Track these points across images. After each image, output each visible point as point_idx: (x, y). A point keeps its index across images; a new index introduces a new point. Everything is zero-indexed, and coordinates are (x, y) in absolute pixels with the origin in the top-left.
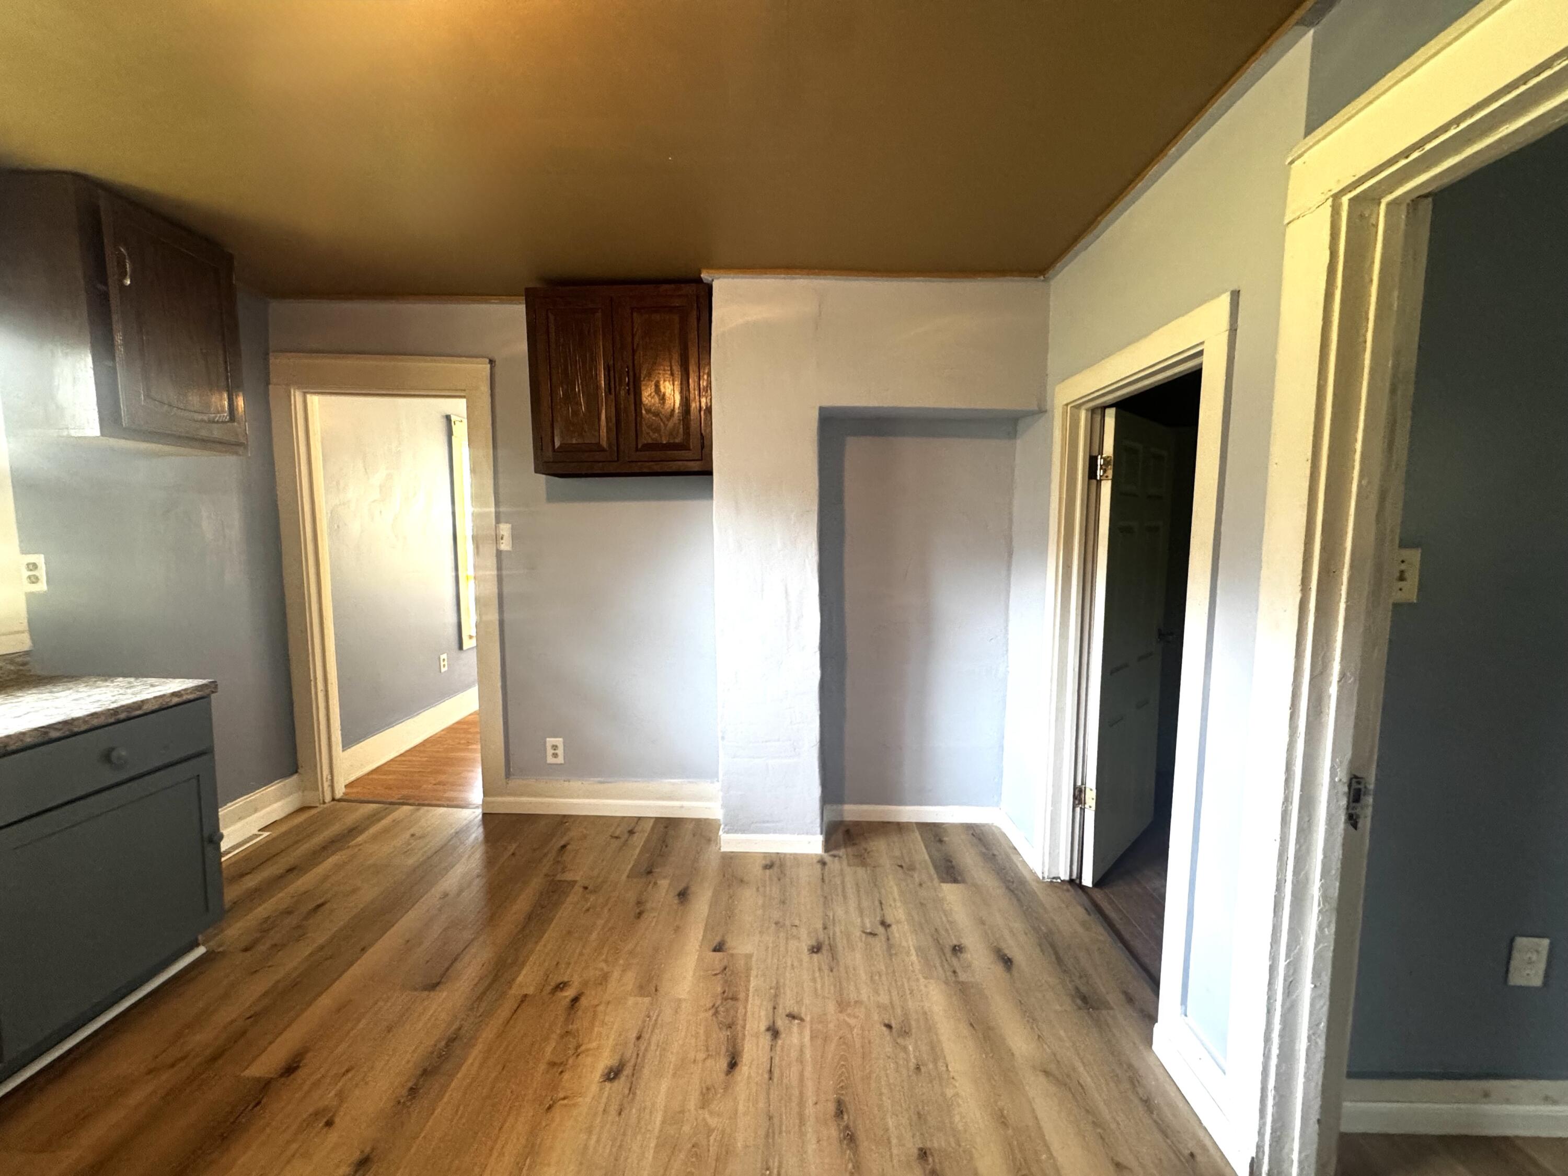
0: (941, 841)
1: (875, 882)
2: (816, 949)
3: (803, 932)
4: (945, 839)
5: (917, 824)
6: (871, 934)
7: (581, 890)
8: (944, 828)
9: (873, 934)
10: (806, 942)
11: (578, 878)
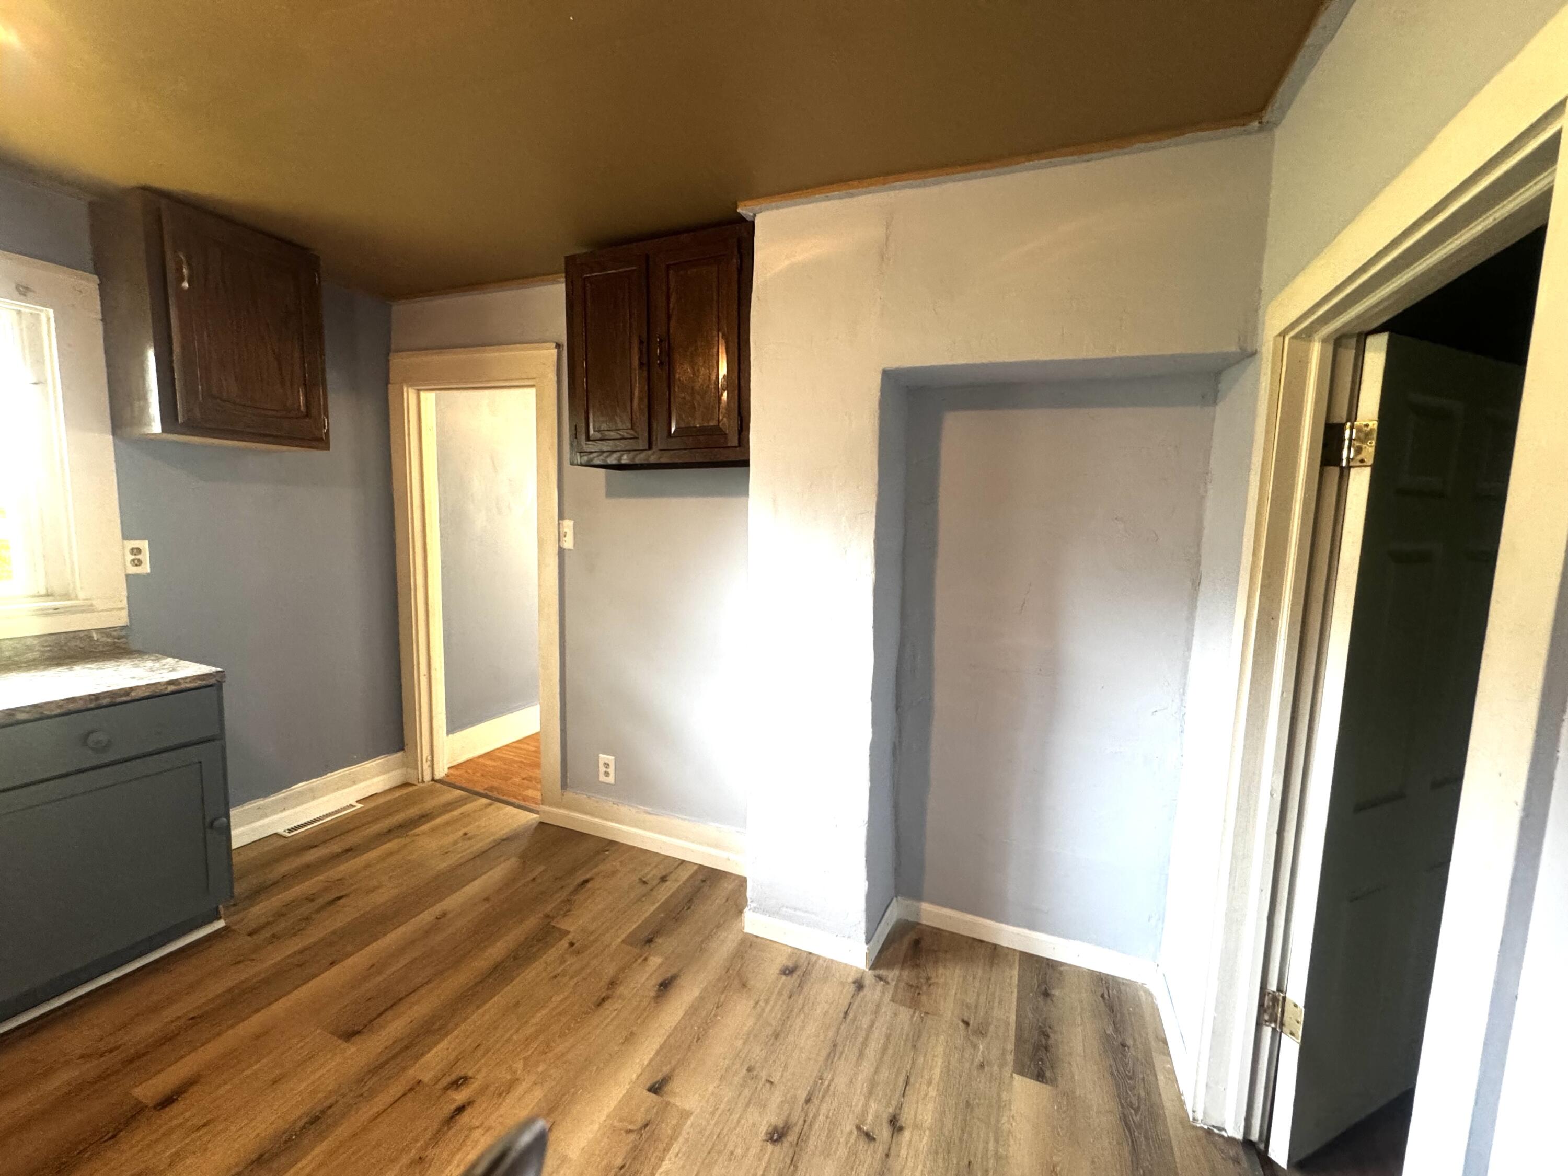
0: (1046, 994)
1: (915, 1041)
2: (777, 1136)
3: (776, 1098)
4: (1056, 992)
5: (1023, 954)
6: (867, 1135)
7: (567, 945)
8: (1061, 973)
9: (869, 1137)
10: (771, 1118)
11: (572, 929)
